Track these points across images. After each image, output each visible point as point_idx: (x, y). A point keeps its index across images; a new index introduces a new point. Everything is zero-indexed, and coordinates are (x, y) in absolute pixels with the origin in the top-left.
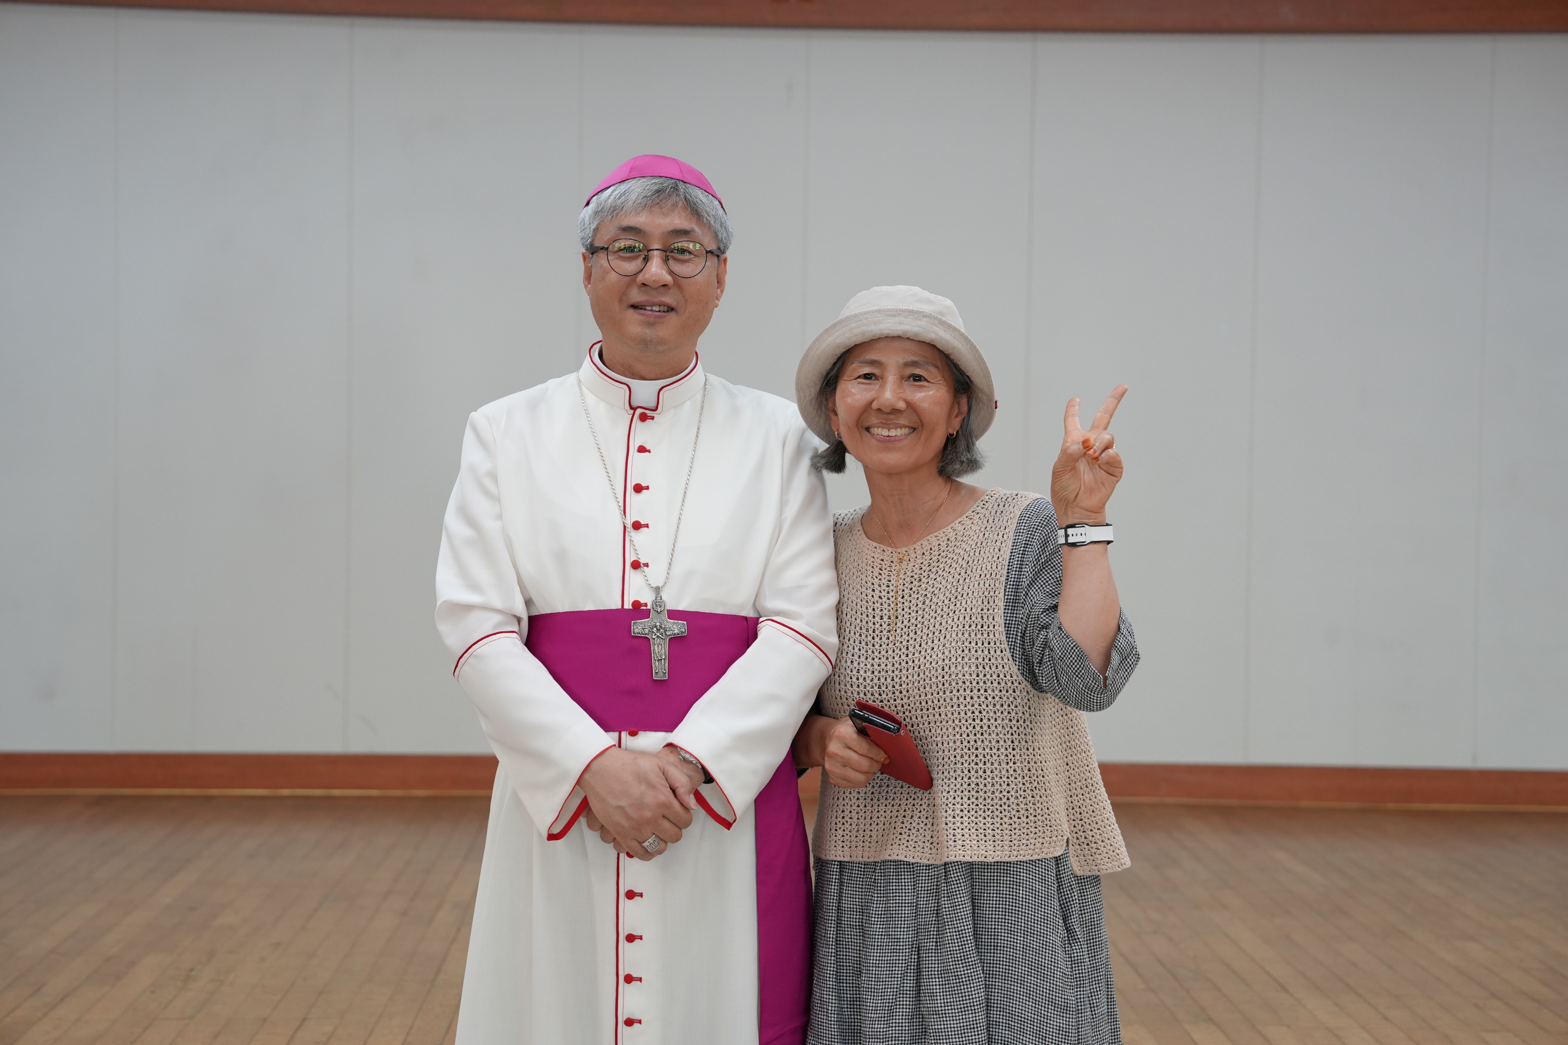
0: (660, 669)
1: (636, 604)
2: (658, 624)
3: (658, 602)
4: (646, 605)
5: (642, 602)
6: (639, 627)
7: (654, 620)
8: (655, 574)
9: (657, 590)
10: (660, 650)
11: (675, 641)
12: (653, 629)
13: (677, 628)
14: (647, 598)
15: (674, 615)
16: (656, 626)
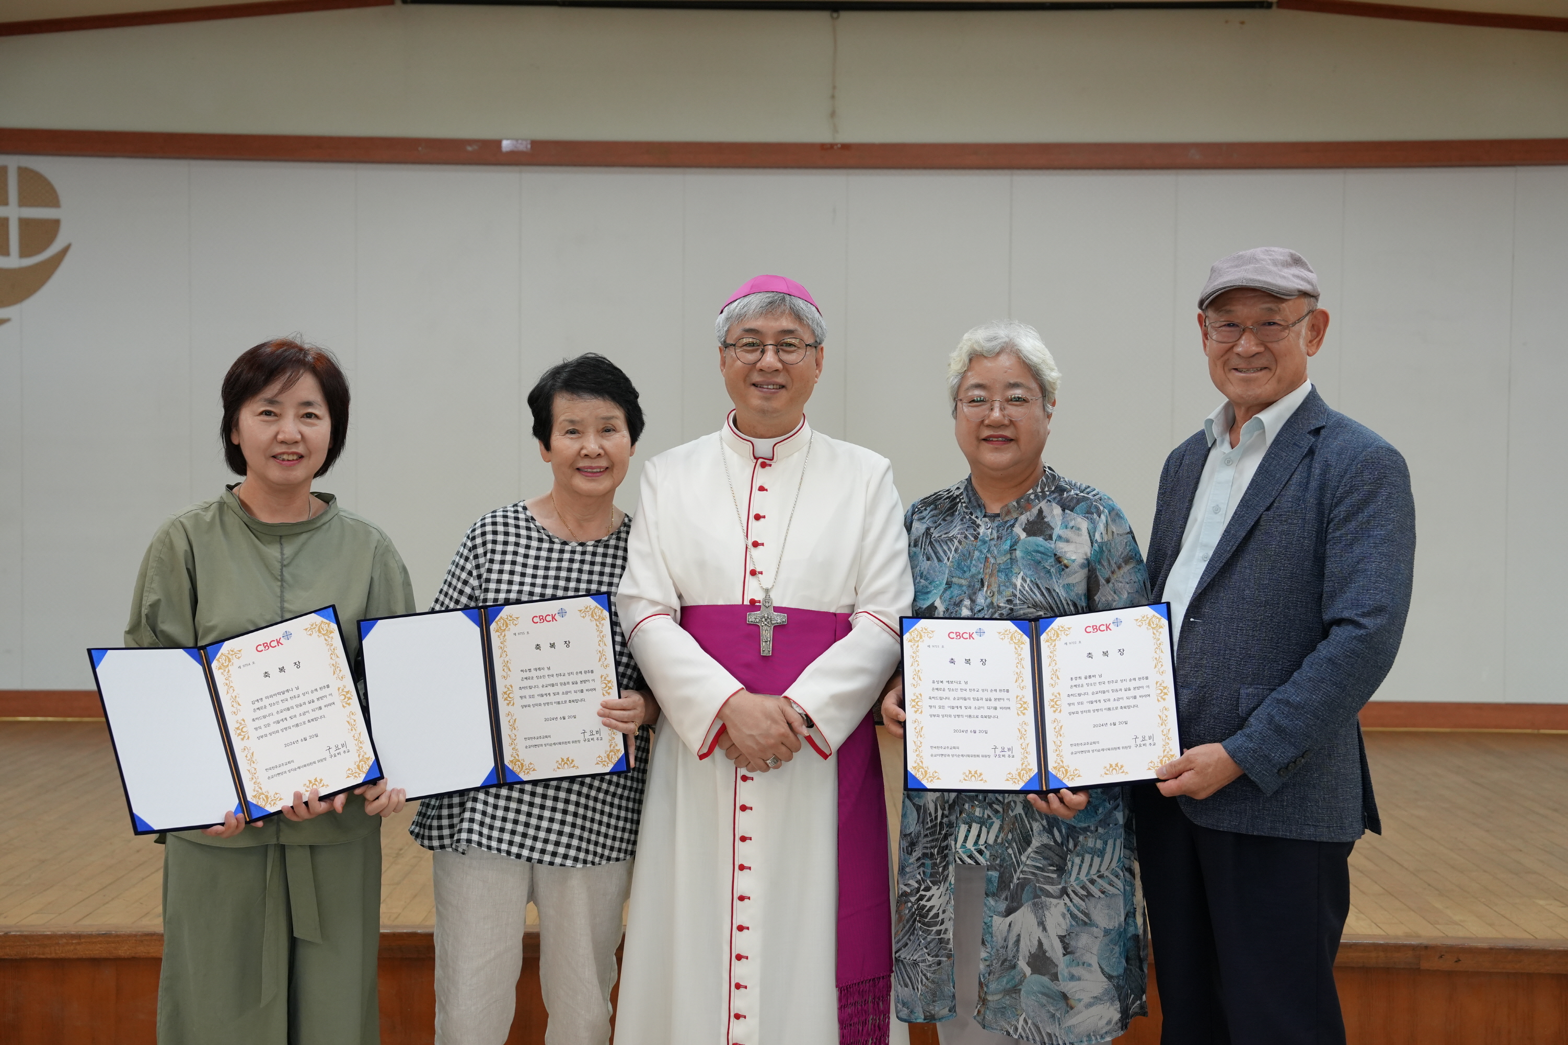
0: (766, 648)
1: (753, 601)
2: (766, 615)
3: (768, 599)
4: (759, 602)
5: (756, 599)
6: (752, 617)
7: (763, 612)
8: (766, 580)
9: (767, 591)
10: (767, 634)
11: (778, 628)
12: (762, 619)
13: (780, 618)
14: (759, 596)
15: (777, 609)
16: (764, 617)
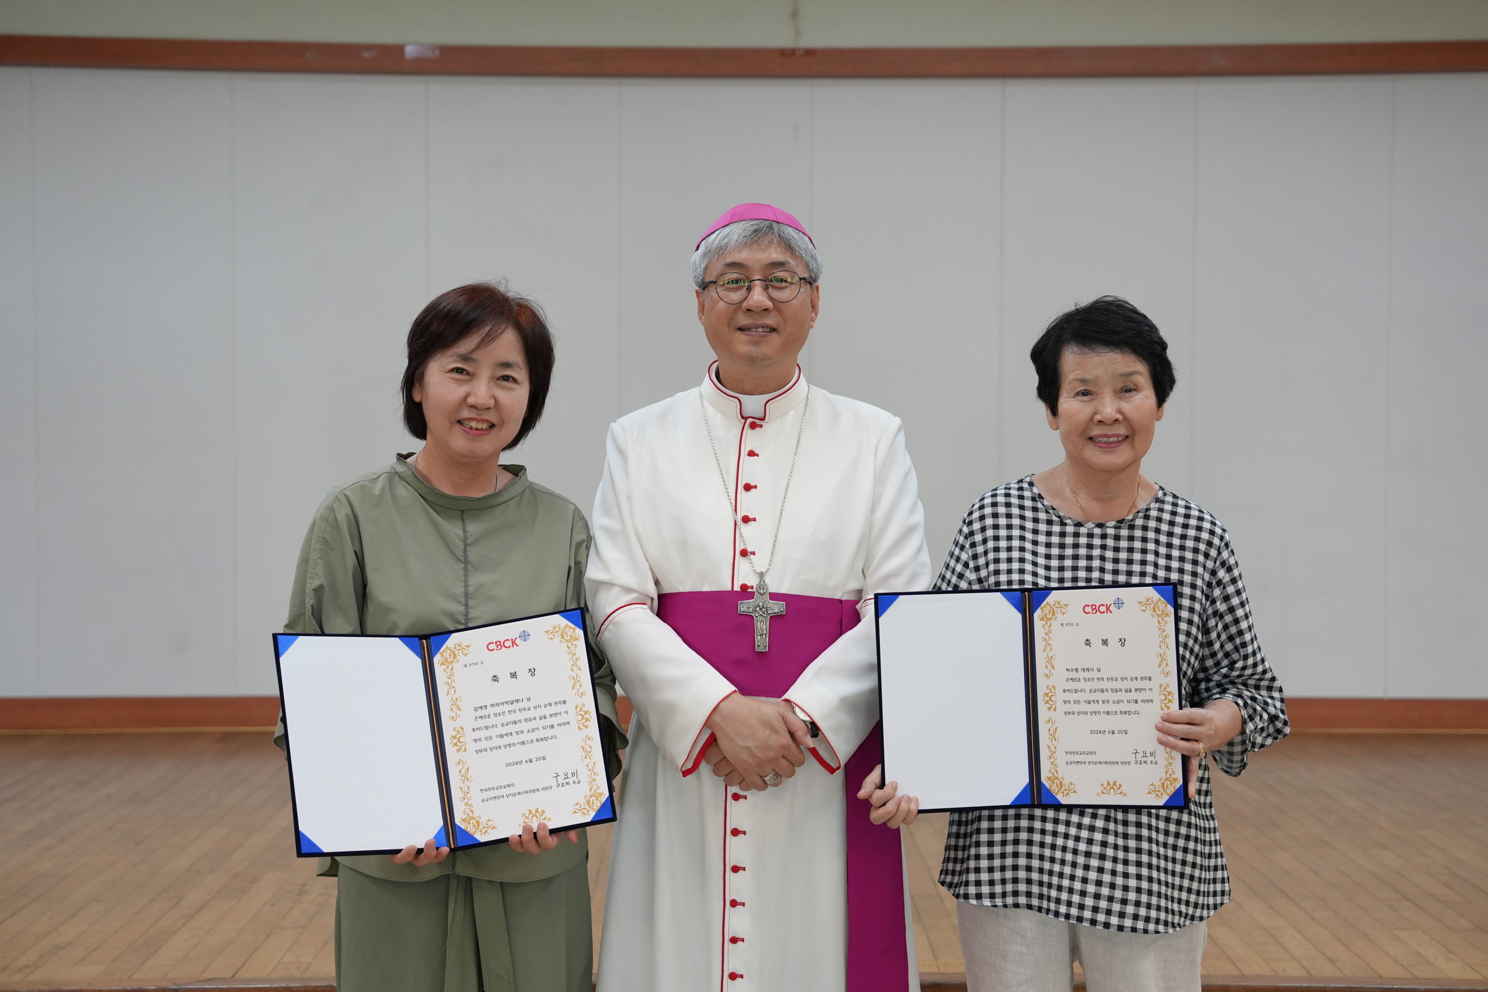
0: (762, 642)
1: (744, 587)
2: (761, 604)
3: (762, 585)
4: (752, 587)
5: (749, 584)
6: (744, 607)
7: (758, 600)
8: (760, 562)
9: (761, 575)
10: (762, 626)
11: (775, 619)
12: (756, 608)
13: (777, 607)
14: (752, 581)
15: (774, 596)
16: (759, 606)
